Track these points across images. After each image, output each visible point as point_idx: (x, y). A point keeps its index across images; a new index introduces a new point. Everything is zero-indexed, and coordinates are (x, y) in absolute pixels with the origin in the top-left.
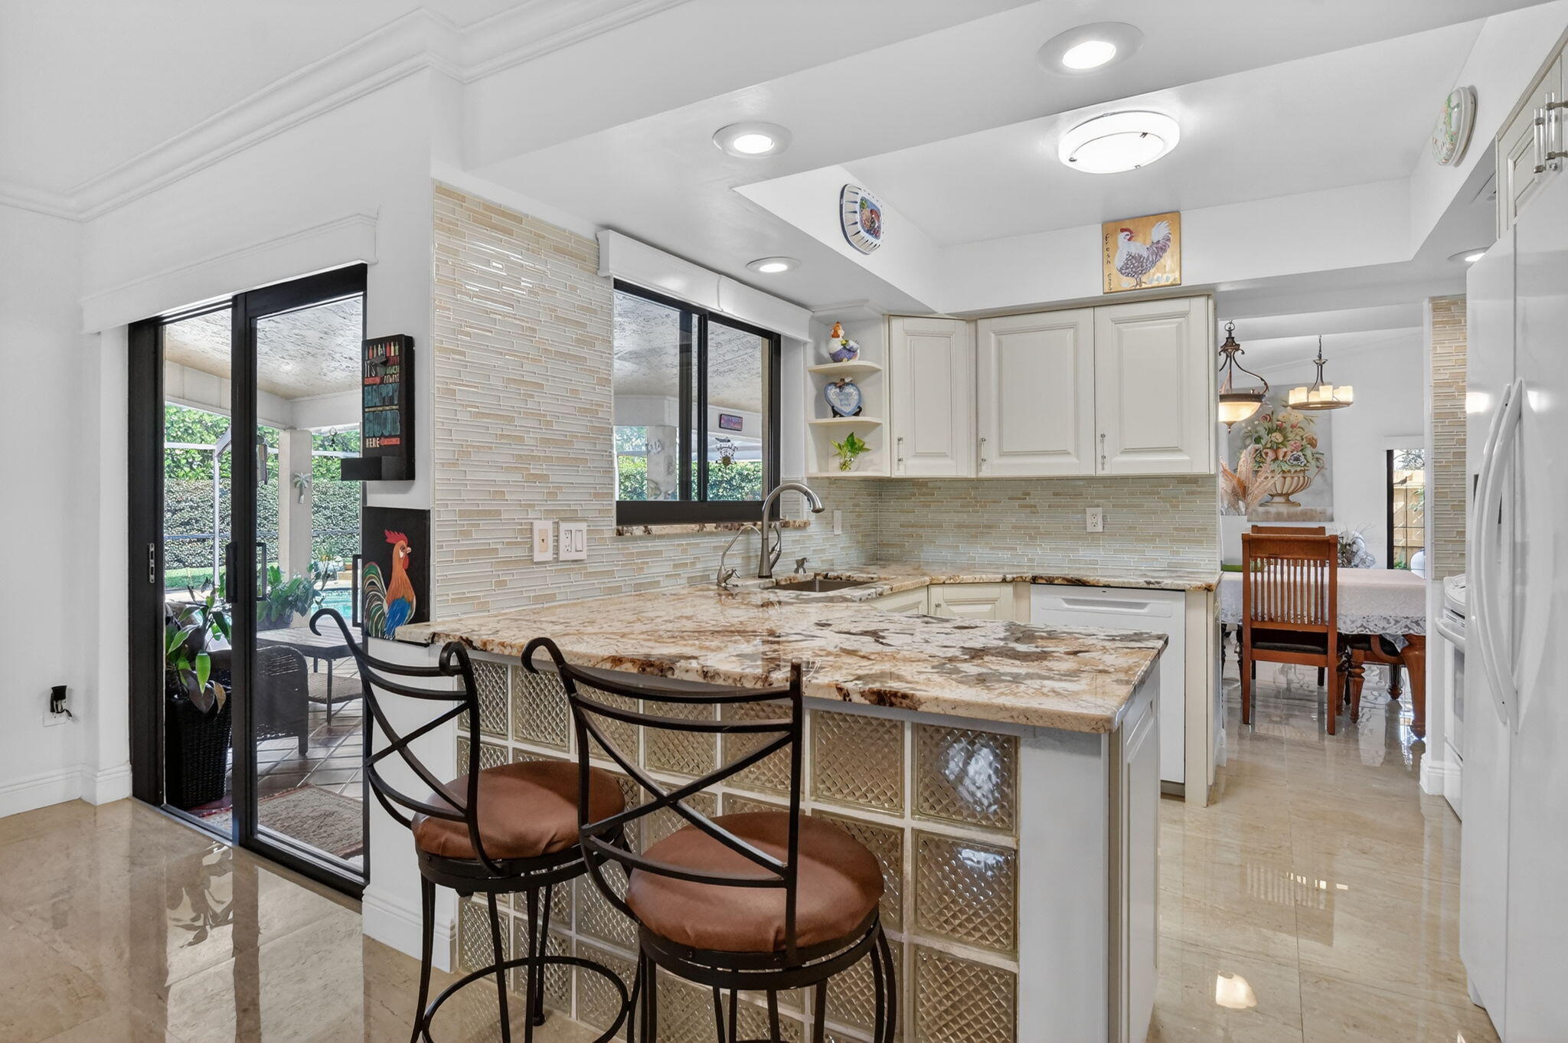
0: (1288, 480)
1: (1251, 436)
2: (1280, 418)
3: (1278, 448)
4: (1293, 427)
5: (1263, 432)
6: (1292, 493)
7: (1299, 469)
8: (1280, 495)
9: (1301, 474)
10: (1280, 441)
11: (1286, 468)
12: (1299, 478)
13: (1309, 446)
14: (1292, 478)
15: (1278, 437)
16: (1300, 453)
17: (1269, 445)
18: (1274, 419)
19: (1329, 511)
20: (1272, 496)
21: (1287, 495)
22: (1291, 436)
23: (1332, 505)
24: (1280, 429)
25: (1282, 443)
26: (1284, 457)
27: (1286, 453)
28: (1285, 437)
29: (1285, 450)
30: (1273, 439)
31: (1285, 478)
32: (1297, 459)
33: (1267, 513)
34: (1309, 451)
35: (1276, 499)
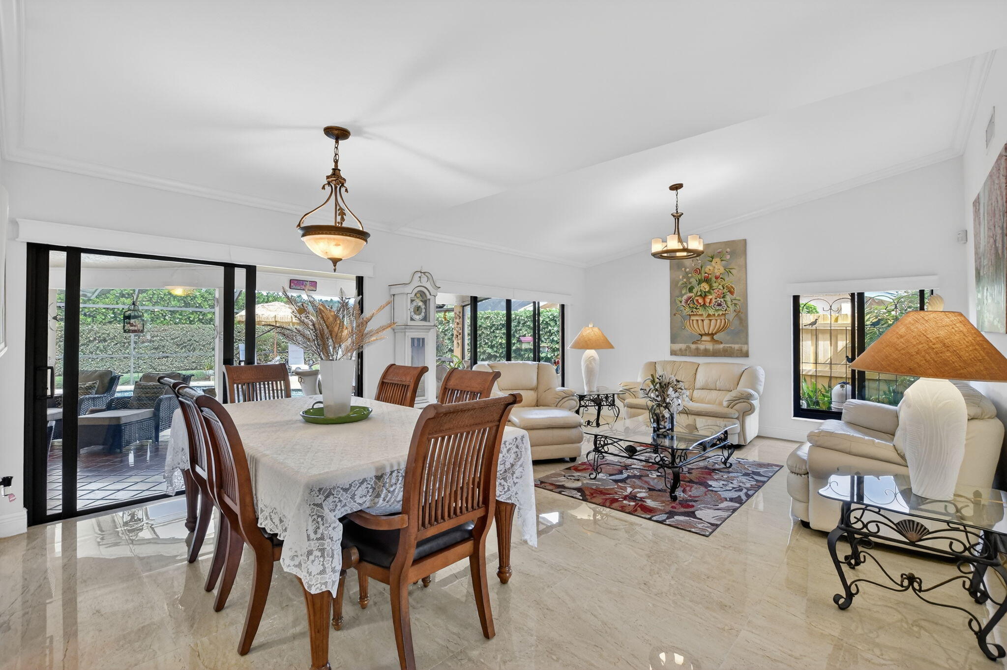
0: (713, 322)
1: (686, 287)
2: (707, 270)
3: (706, 295)
4: (717, 278)
5: (694, 281)
6: (716, 333)
7: (721, 313)
8: (706, 334)
9: (723, 318)
10: (707, 290)
11: (711, 312)
12: (721, 320)
13: (728, 293)
14: (716, 320)
15: (705, 287)
16: (722, 300)
17: (699, 293)
18: (703, 272)
19: (745, 348)
20: (701, 335)
21: (713, 334)
22: (715, 285)
23: (747, 343)
24: (707, 280)
25: (709, 292)
26: (710, 303)
27: (711, 300)
28: (711, 287)
29: (710, 297)
30: (701, 288)
31: (710, 320)
32: (719, 305)
33: (697, 349)
34: (729, 297)
35: (704, 338)
